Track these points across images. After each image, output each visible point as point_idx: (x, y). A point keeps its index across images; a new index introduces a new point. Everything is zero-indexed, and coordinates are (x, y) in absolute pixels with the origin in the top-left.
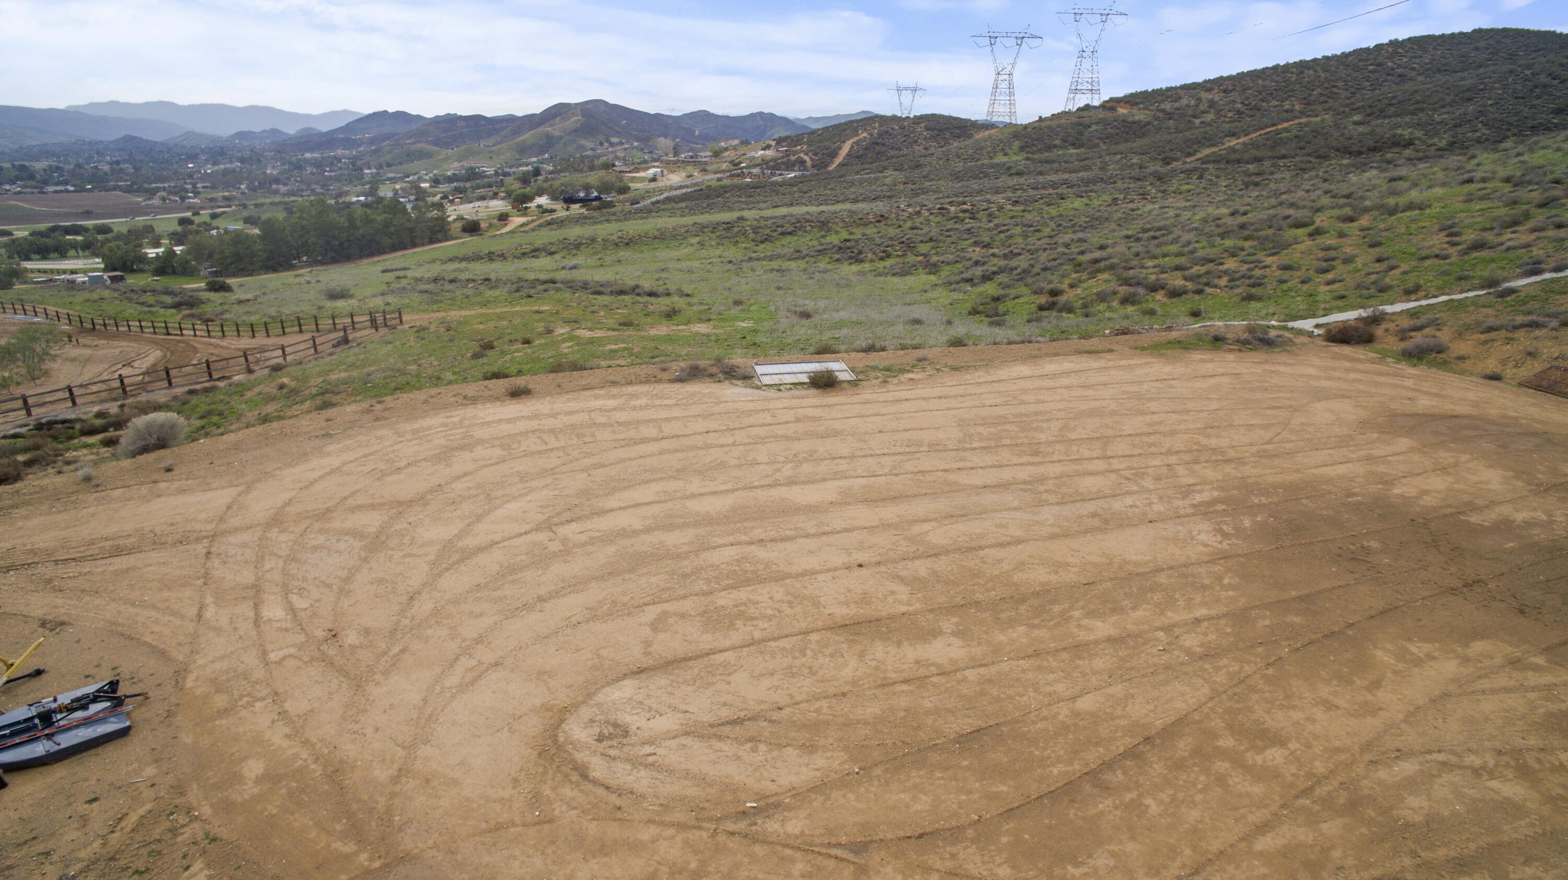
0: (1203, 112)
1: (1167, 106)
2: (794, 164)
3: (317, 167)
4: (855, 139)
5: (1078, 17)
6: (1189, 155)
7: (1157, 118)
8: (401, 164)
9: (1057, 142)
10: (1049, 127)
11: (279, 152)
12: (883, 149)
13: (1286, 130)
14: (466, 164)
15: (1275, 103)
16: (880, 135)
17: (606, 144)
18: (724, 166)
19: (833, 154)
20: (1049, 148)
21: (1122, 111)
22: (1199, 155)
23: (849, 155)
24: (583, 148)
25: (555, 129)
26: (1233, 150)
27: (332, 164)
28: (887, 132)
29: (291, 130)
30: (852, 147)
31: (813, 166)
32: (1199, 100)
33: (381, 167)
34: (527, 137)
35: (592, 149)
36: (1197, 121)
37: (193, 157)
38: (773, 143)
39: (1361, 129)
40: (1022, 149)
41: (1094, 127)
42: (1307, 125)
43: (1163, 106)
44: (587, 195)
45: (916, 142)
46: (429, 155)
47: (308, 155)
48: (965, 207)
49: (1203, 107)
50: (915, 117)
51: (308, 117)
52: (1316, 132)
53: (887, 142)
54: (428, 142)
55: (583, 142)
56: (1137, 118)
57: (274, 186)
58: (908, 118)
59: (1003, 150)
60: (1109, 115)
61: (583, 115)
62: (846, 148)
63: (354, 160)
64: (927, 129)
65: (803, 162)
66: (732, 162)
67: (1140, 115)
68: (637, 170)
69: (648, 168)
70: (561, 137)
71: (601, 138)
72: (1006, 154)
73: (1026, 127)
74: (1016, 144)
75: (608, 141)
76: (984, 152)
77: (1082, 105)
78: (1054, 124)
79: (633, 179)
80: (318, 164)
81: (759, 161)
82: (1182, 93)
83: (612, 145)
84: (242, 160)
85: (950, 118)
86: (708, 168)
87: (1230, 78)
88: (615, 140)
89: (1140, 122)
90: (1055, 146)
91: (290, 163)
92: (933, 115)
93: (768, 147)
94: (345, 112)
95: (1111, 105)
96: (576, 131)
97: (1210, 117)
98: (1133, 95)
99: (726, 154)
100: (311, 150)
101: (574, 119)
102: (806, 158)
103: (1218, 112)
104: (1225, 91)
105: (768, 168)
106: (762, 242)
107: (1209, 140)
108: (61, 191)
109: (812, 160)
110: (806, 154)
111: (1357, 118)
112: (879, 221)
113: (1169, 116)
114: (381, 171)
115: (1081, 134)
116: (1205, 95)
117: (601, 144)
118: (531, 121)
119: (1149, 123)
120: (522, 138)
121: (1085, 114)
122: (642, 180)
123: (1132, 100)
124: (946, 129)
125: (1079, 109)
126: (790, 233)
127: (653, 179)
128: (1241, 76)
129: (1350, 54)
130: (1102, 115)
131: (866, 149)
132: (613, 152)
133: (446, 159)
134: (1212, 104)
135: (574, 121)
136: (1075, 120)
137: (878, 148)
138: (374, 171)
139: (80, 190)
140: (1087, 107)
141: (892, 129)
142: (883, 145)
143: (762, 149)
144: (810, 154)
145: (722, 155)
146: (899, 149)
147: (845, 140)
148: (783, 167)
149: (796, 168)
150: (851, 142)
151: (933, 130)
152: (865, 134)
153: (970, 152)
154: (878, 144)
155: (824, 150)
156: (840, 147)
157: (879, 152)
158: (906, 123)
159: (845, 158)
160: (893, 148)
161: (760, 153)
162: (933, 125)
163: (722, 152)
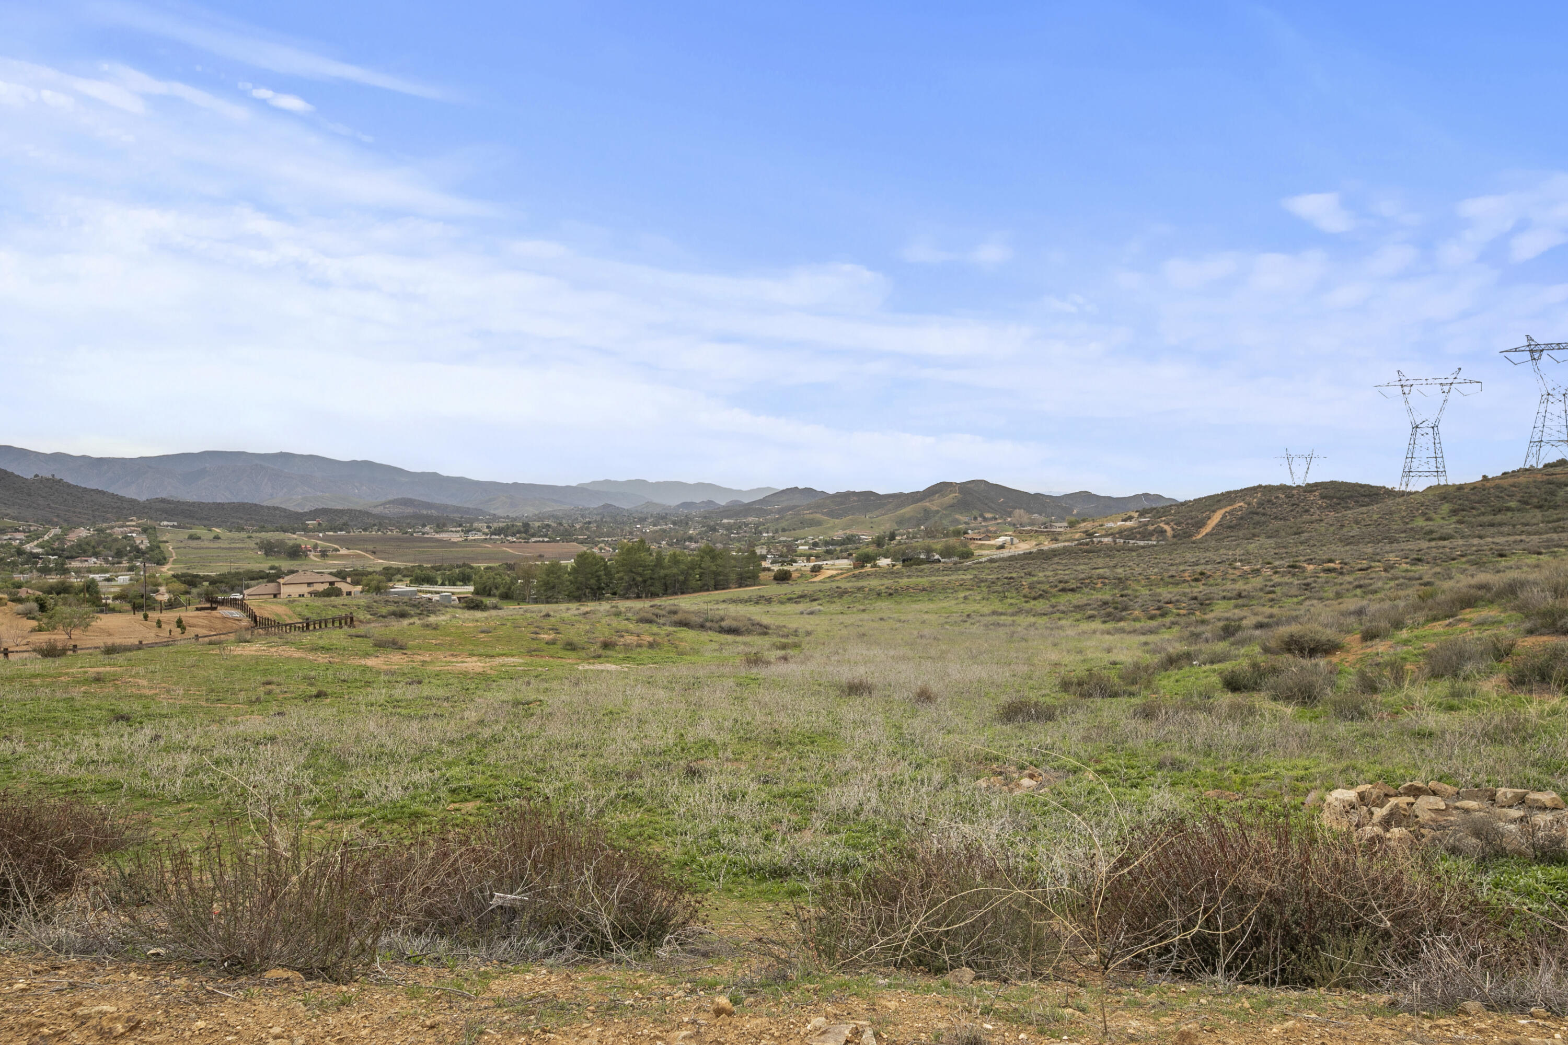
2: (1151, 534)
3: (727, 530)
4: (1228, 509)
8: (794, 529)
9: (1513, 504)
10: (1497, 487)
11: (705, 517)
12: (1263, 519)
14: (848, 532)
16: (1261, 506)
17: (979, 519)
18: (1077, 536)
19: (1201, 524)
20: (1498, 511)
23: (1219, 525)
24: (958, 522)
25: (933, 505)
27: (740, 527)
28: (1269, 501)
29: (722, 502)
30: (1224, 516)
31: (1174, 536)
33: (776, 531)
34: (908, 511)
35: (966, 523)
37: (642, 520)
38: (1136, 515)
40: (1454, 512)
44: (928, 558)
45: (1307, 511)
46: (819, 523)
47: (725, 521)
48: (1331, 565)
51: (740, 491)
53: (1268, 511)
54: (823, 514)
55: (958, 516)
57: (687, 543)
59: (1424, 514)
61: (960, 493)
62: (1216, 518)
63: (757, 525)
64: (1323, 497)
65: (1163, 532)
66: (1086, 532)
68: (988, 538)
69: (998, 537)
70: (937, 512)
71: (975, 513)
72: (1429, 519)
73: (1460, 488)
74: (1446, 508)
75: (982, 516)
76: (1396, 517)
78: (1505, 483)
79: (981, 547)
80: (729, 528)
81: (1115, 531)
83: (985, 519)
84: (674, 523)
86: (1060, 538)
88: (988, 515)
90: (1509, 509)
91: (708, 526)
92: (1332, 483)
93: (1130, 518)
94: (769, 488)
96: (952, 506)
99: (1083, 525)
100: (727, 518)
101: (952, 495)
102: (1166, 527)
105: (1121, 537)
106: (1035, 599)
108: (539, 542)
109: (1173, 529)
110: (1168, 524)
112: (1196, 580)
114: (776, 535)
115: (1553, 493)
117: (975, 518)
118: (915, 497)
120: (902, 511)
122: (990, 547)
124: (1350, 497)
126: (1072, 590)
127: (1002, 547)
131: (1242, 518)
132: (986, 526)
133: (833, 527)
135: (950, 498)
136: (1539, 477)
137: (1256, 518)
138: (771, 534)
139: (553, 540)
141: (1277, 497)
142: (1264, 514)
143: (1123, 521)
144: (1172, 524)
145: (1078, 526)
146: (1285, 519)
147: (1214, 511)
148: (1138, 536)
149: (1154, 538)
150: (1222, 511)
151: (1331, 498)
152: (1242, 504)
153: (1375, 517)
154: (1257, 514)
155: (1190, 521)
156: (1209, 518)
157: (1258, 523)
158: (1295, 492)
159: (1213, 529)
160: (1276, 518)
161: (1119, 523)
162: (1331, 492)
163: (1079, 523)
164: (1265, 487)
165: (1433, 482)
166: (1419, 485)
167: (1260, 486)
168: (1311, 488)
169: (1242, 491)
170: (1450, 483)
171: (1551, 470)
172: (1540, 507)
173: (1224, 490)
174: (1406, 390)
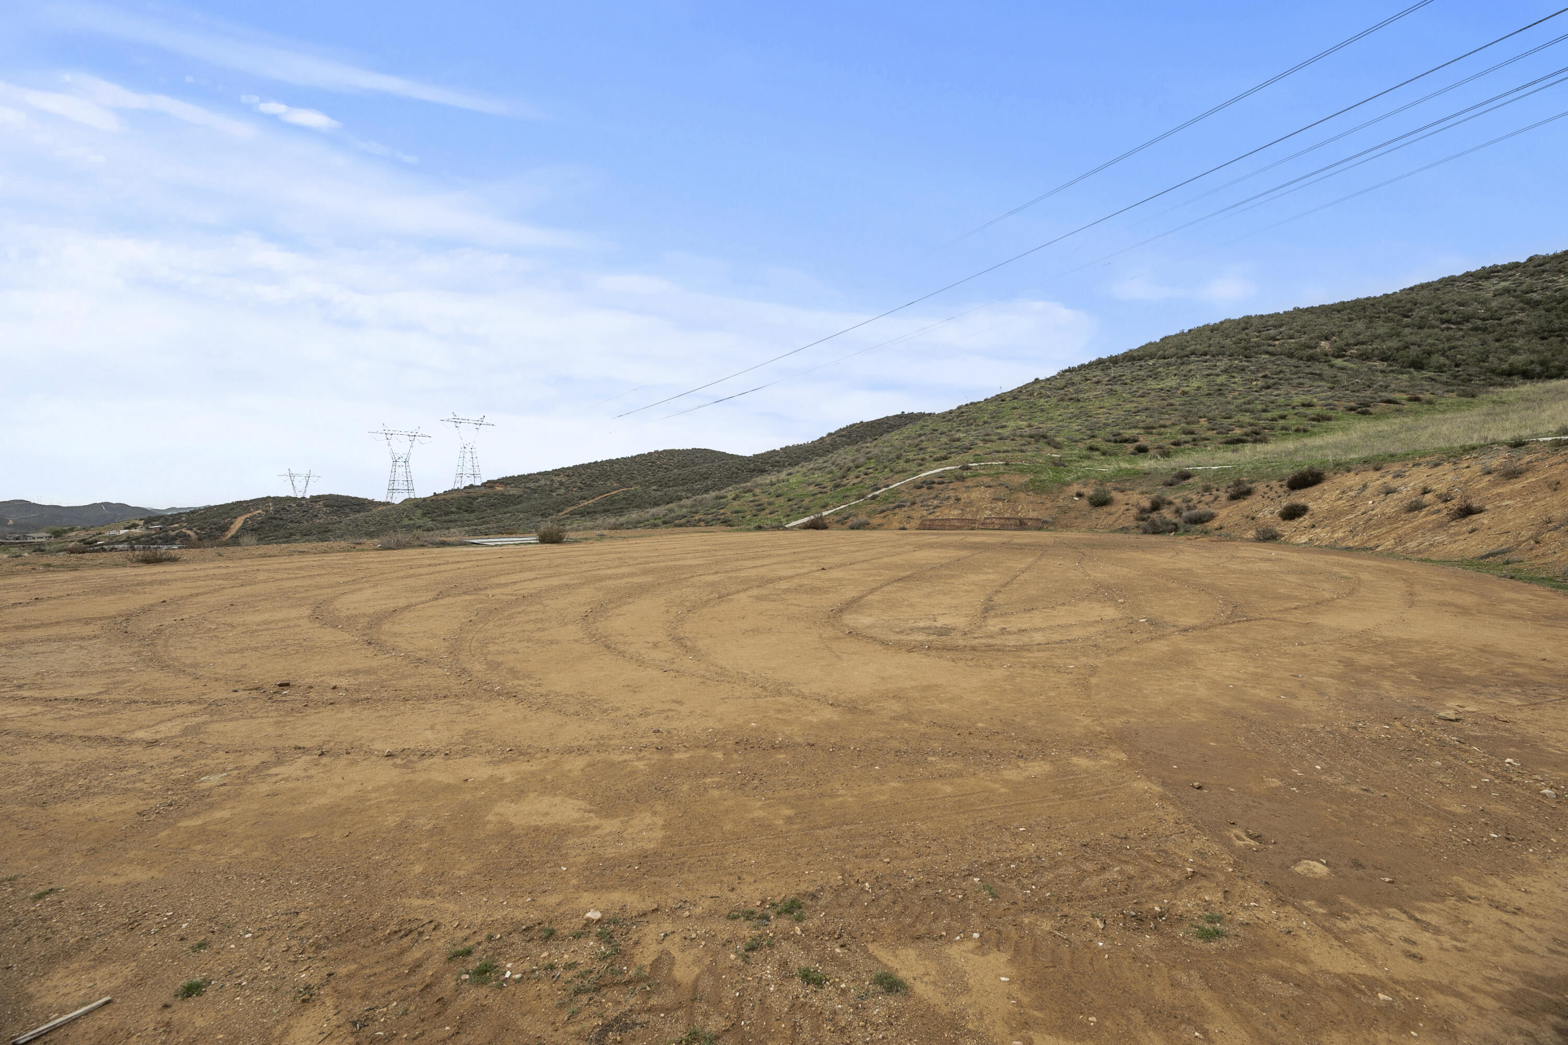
0: (557, 488)
1: (532, 485)
2: (173, 539)
4: (248, 515)
5: (458, 425)
6: (559, 511)
7: (526, 493)
9: (454, 509)
10: (444, 500)
12: (281, 522)
13: (616, 495)
15: (600, 482)
16: (276, 511)
19: (224, 529)
20: (447, 514)
21: (499, 488)
22: (566, 512)
23: (242, 528)
26: (587, 506)
28: (284, 509)
30: (245, 522)
31: (202, 540)
32: (552, 480)
36: (554, 494)
38: (142, 523)
39: (659, 493)
40: (426, 515)
41: (480, 500)
42: (628, 492)
43: (528, 485)
45: (316, 516)
49: (556, 485)
50: (312, 497)
52: (635, 495)
53: (284, 517)
56: (511, 493)
58: (303, 498)
59: (407, 516)
60: (490, 491)
62: (239, 523)
64: (326, 506)
65: (183, 536)
67: (513, 491)
72: (411, 519)
73: (425, 500)
74: (419, 512)
76: (391, 518)
77: (467, 485)
78: (448, 497)
81: (124, 538)
82: (540, 477)
85: (348, 497)
87: (569, 468)
89: (513, 495)
90: (452, 512)
93: (135, 526)
95: (490, 484)
97: (562, 491)
98: (506, 478)
102: (189, 533)
103: (567, 488)
104: (568, 476)
107: (569, 502)
109: (197, 534)
110: (189, 530)
111: (654, 487)
113: (534, 491)
115: (471, 504)
116: (557, 479)
119: (521, 496)
121: (471, 490)
123: (504, 481)
124: (345, 506)
125: (465, 488)
128: (576, 467)
129: (635, 457)
130: (484, 491)
131: (262, 523)
134: (561, 484)
136: (464, 495)
137: (275, 522)
140: (471, 486)
141: (290, 506)
142: (281, 519)
143: (125, 528)
144: (195, 529)
145: (67, 535)
146: (299, 522)
147: (235, 518)
148: (159, 541)
149: (177, 542)
150: (244, 517)
151: (332, 506)
152: (260, 511)
153: (378, 519)
154: (275, 519)
155: (213, 526)
156: (232, 523)
157: (277, 526)
158: (303, 502)
159: (237, 532)
160: (292, 522)
161: (122, 532)
162: (332, 503)
163: (65, 532)
164: (274, 498)
165: (405, 496)
166: (398, 499)
167: (269, 497)
168: (315, 499)
169: (251, 501)
170: (418, 497)
171: (468, 490)
172: (467, 511)
173: (234, 500)
174: (389, 436)
